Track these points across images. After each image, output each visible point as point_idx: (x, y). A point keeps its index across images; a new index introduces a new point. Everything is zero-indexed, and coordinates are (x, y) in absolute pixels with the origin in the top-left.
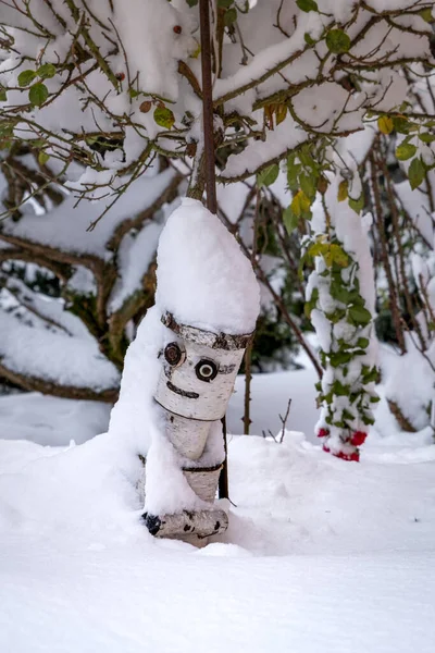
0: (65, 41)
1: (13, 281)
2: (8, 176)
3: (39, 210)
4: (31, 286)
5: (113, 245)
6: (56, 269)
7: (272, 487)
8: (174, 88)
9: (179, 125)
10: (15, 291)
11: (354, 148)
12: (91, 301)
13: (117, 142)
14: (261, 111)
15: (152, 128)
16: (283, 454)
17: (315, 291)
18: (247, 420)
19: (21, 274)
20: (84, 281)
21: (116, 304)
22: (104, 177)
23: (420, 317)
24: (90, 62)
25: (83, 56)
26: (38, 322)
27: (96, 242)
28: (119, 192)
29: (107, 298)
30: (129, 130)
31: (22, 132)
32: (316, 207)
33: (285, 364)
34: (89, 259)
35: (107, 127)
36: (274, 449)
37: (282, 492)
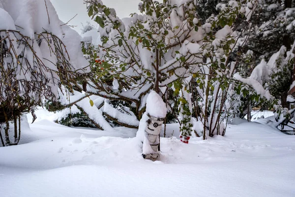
0: (129, 58)
1: (120, 104)
2: (119, 84)
3: (126, 90)
4: (124, 105)
5: (140, 98)
6: (128, 102)
7: (169, 148)
8: (151, 68)
9: (152, 76)
10: (120, 106)
11: (188, 80)
12: (135, 108)
13: (140, 78)
14: (168, 73)
15: (146, 76)
16: (172, 142)
17: (180, 108)
18: (165, 134)
19: (122, 103)
20: (134, 105)
21: (140, 109)
22: (137, 85)
23: (201, 114)
24: (135, 63)
25: (133, 61)
26: (125, 112)
27: (136, 97)
28: (140, 88)
29: (138, 108)
30: (142, 76)
31: (121, 76)
32: (180, 92)
33: (174, 121)
34: (135, 100)
35: (138, 75)
36: (170, 140)
37: (171, 149)
